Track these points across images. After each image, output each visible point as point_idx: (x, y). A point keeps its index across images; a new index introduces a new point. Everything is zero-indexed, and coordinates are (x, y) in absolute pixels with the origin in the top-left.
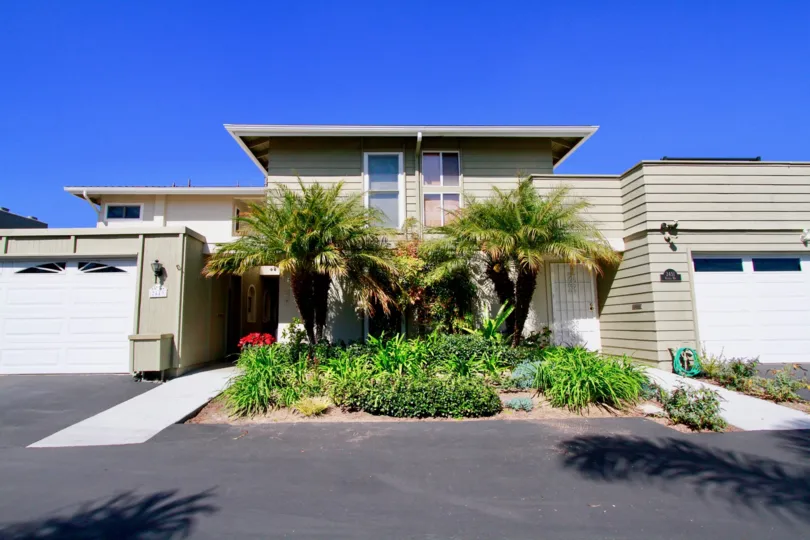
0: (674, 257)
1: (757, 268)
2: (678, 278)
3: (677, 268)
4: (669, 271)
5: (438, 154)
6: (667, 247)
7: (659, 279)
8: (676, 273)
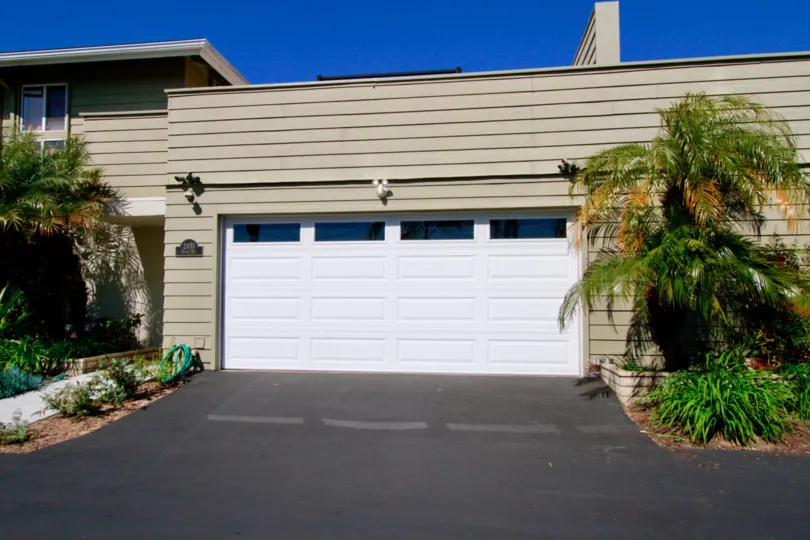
0: (198, 223)
1: (319, 237)
2: (198, 251)
3: (198, 238)
4: (188, 241)
5: (41, 89)
6: (189, 210)
7: (174, 253)
8: (196, 244)
